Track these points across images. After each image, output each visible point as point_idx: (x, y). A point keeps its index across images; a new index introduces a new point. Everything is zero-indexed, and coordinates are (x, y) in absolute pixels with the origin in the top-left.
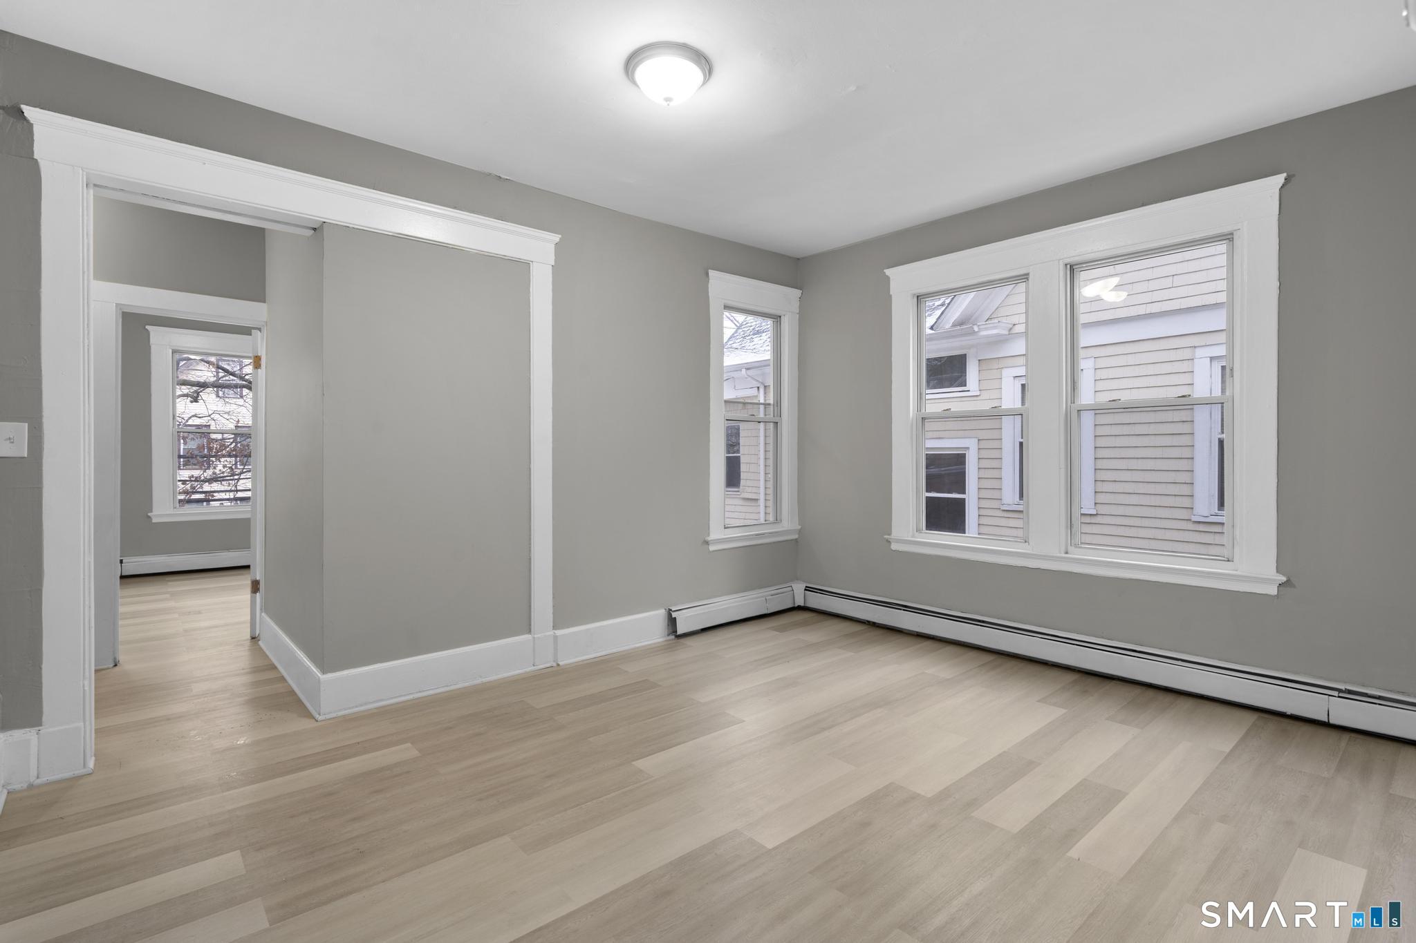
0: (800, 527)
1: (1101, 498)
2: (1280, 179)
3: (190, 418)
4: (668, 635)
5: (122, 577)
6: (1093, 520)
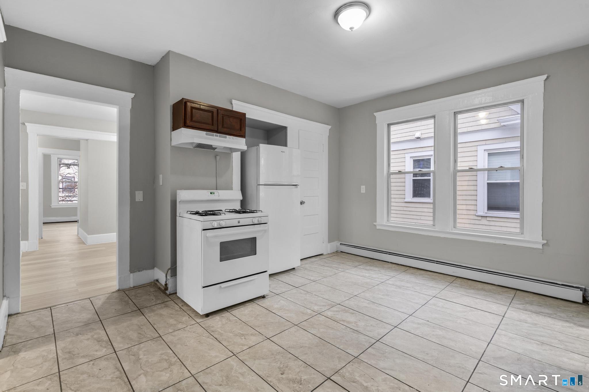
3: (67, 174)
5: (43, 223)
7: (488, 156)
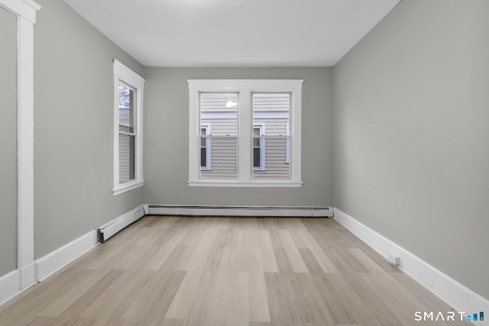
0: (144, 181)
1: (213, 165)
2: (302, 81)
4: (98, 242)
6: (211, 172)
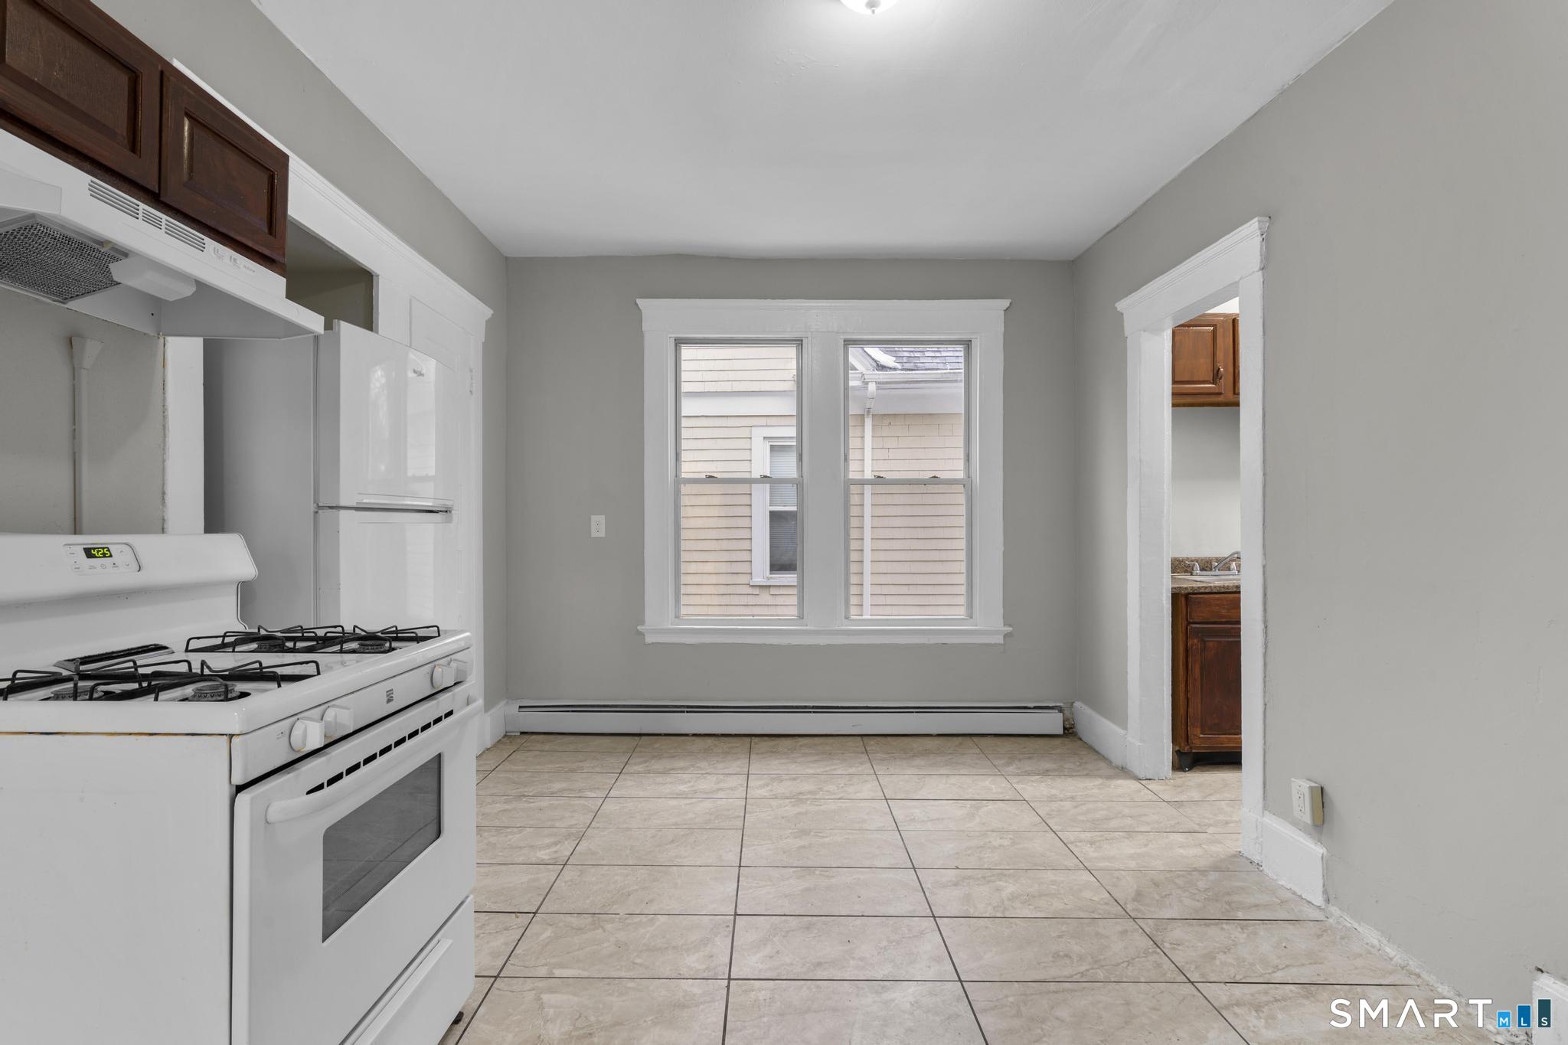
7: (771, 451)
